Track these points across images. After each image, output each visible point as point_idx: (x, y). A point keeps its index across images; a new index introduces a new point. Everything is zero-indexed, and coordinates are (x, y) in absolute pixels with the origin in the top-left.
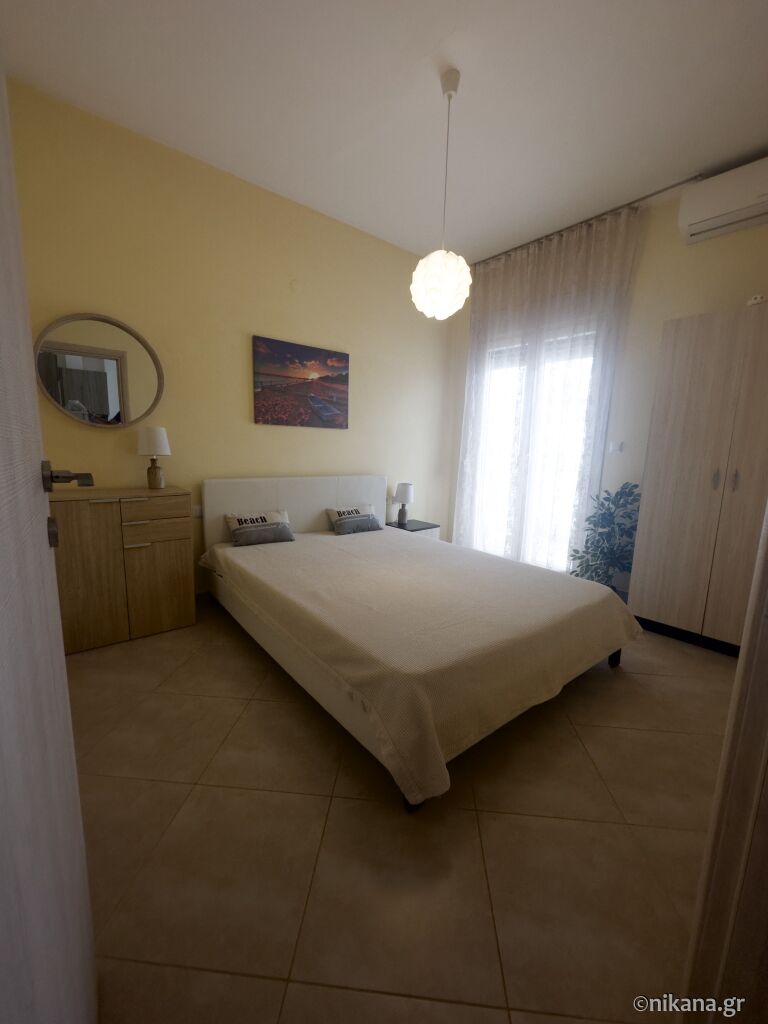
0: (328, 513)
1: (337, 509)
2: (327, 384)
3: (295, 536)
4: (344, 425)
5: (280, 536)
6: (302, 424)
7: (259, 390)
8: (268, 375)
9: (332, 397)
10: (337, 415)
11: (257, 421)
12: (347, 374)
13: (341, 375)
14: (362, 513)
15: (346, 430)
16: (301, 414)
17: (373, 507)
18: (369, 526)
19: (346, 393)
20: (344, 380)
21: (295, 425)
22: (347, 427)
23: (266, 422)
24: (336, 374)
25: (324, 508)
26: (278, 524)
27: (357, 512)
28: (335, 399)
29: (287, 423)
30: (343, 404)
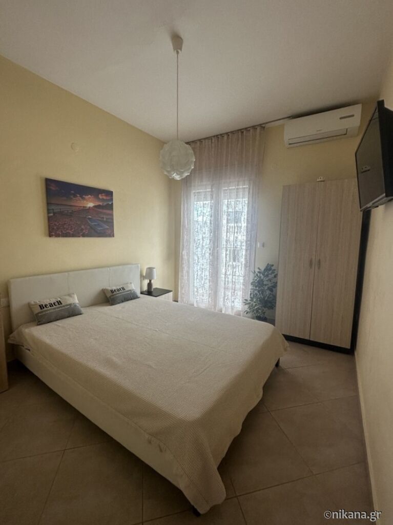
0: (104, 292)
1: (110, 289)
2: (99, 210)
3: (83, 310)
4: (111, 235)
5: (73, 312)
6: (84, 236)
7: (52, 215)
8: (58, 205)
9: (103, 218)
10: (107, 229)
11: (50, 236)
12: (112, 203)
13: (108, 204)
14: (127, 289)
15: (113, 238)
16: (82, 230)
17: (133, 285)
18: (131, 297)
19: (112, 215)
20: (111, 207)
21: (79, 237)
22: (113, 236)
23: (57, 236)
24: (105, 204)
25: (101, 288)
26: (70, 305)
27: (123, 289)
28: (105, 219)
29: (73, 236)
30: (110, 222)
